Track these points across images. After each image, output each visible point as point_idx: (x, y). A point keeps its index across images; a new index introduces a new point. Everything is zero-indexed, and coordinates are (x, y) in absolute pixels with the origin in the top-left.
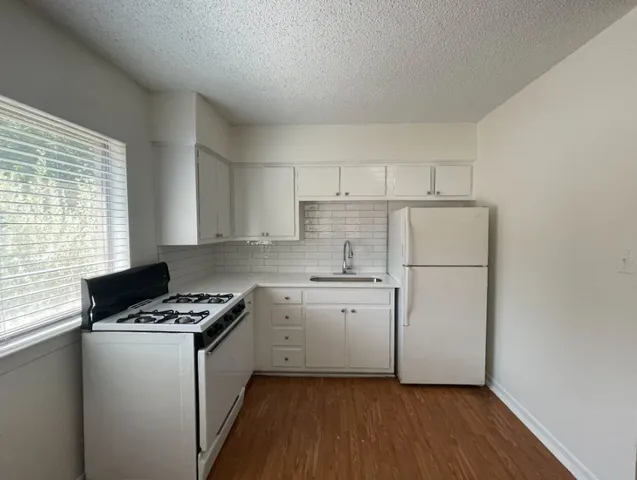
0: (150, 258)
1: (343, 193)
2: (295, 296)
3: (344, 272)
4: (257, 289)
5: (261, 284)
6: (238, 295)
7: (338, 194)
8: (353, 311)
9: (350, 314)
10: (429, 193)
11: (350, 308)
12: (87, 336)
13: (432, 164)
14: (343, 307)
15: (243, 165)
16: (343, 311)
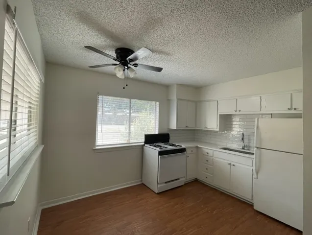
0: (165, 131)
1: (238, 110)
2: (210, 153)
3: (243, 148)
4: (197, 147)
5: (199, 146)
6: (183, 146)
7: (236, 111)
8: (233, 165)
9: (232, 167)
10: (289, 109)
11: (232, 164)
12: (145, 147)
13: (291, 92)
14: (229, 162)
15: (200, 102)
16: (229, 164)
